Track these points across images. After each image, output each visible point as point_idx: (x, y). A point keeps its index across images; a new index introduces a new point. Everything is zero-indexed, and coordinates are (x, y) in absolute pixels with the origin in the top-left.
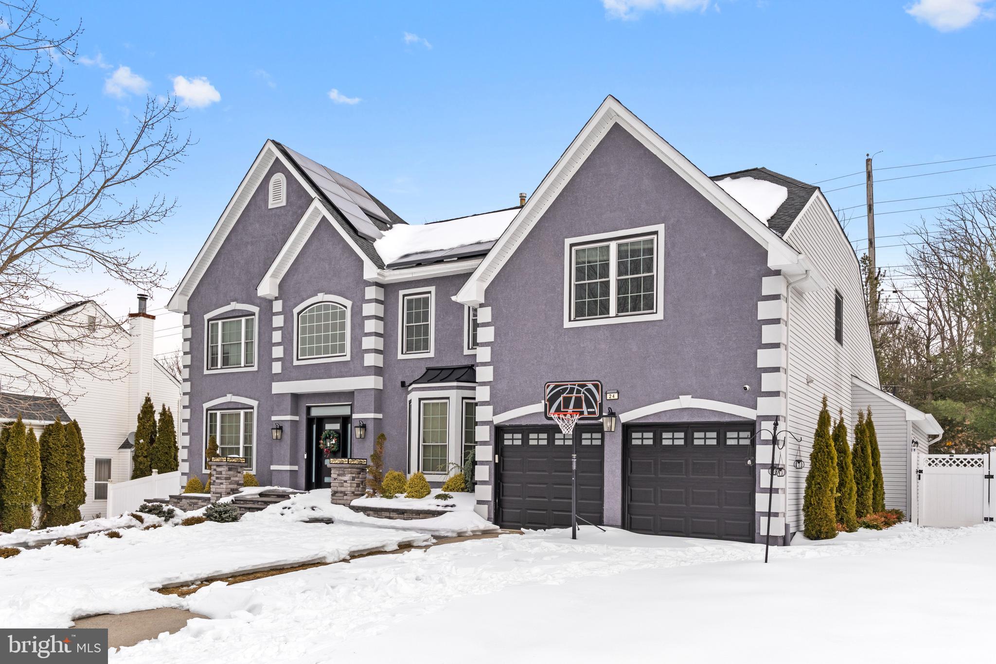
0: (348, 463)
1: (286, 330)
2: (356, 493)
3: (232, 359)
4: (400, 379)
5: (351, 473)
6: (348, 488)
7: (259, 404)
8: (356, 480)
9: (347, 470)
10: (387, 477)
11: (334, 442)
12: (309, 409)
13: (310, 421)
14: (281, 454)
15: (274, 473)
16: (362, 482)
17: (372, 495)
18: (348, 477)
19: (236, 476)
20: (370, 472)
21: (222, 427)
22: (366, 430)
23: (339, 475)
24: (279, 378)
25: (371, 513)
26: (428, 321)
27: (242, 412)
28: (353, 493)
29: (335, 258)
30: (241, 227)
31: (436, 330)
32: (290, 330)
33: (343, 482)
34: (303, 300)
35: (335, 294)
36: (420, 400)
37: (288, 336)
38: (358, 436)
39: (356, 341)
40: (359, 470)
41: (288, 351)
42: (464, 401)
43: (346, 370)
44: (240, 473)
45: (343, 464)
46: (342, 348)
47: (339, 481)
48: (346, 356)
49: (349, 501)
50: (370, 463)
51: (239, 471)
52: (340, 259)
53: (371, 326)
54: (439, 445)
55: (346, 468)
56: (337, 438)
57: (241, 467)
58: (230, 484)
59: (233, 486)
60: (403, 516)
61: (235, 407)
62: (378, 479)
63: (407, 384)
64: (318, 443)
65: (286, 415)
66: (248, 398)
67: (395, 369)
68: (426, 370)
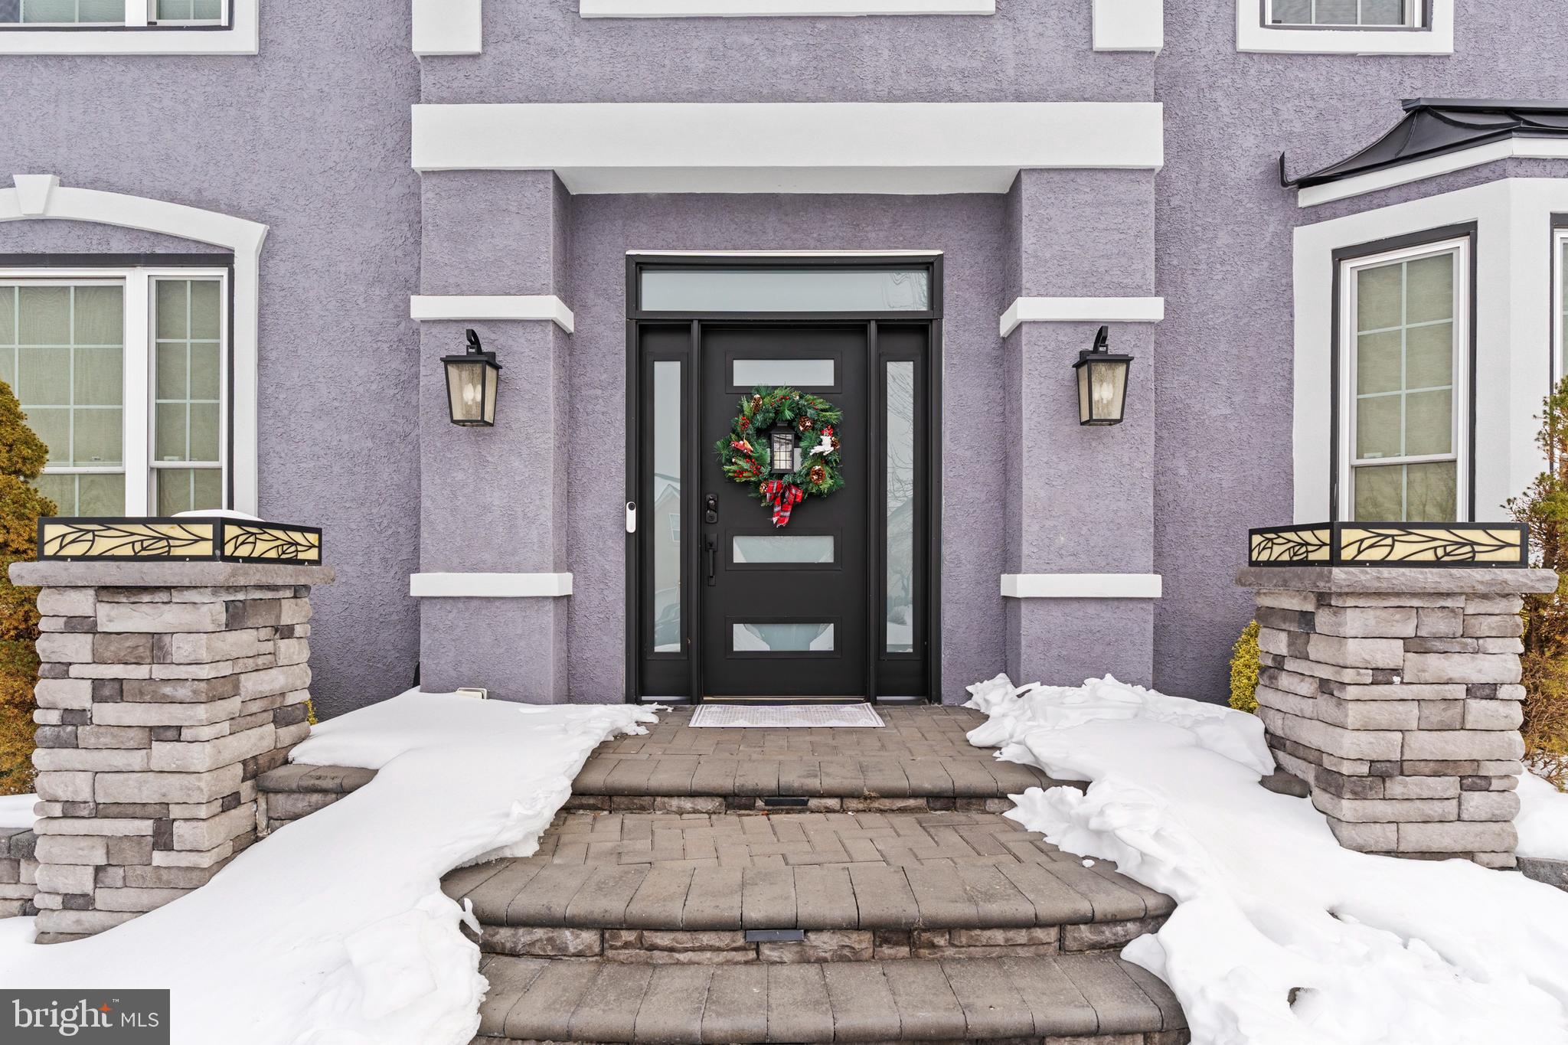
7: (269, 238)
11: (825, 447)
14: (485, 508)
27: (137, 283)
33: (1460, 692)
43: (963, 62)
44: (289, 631)
51: (284, 618)
58: (240, 723)
61: (81, 247)
65: (522, 291)
66: (191, 204)
67: (1218, 95)
68: (1404, 115)
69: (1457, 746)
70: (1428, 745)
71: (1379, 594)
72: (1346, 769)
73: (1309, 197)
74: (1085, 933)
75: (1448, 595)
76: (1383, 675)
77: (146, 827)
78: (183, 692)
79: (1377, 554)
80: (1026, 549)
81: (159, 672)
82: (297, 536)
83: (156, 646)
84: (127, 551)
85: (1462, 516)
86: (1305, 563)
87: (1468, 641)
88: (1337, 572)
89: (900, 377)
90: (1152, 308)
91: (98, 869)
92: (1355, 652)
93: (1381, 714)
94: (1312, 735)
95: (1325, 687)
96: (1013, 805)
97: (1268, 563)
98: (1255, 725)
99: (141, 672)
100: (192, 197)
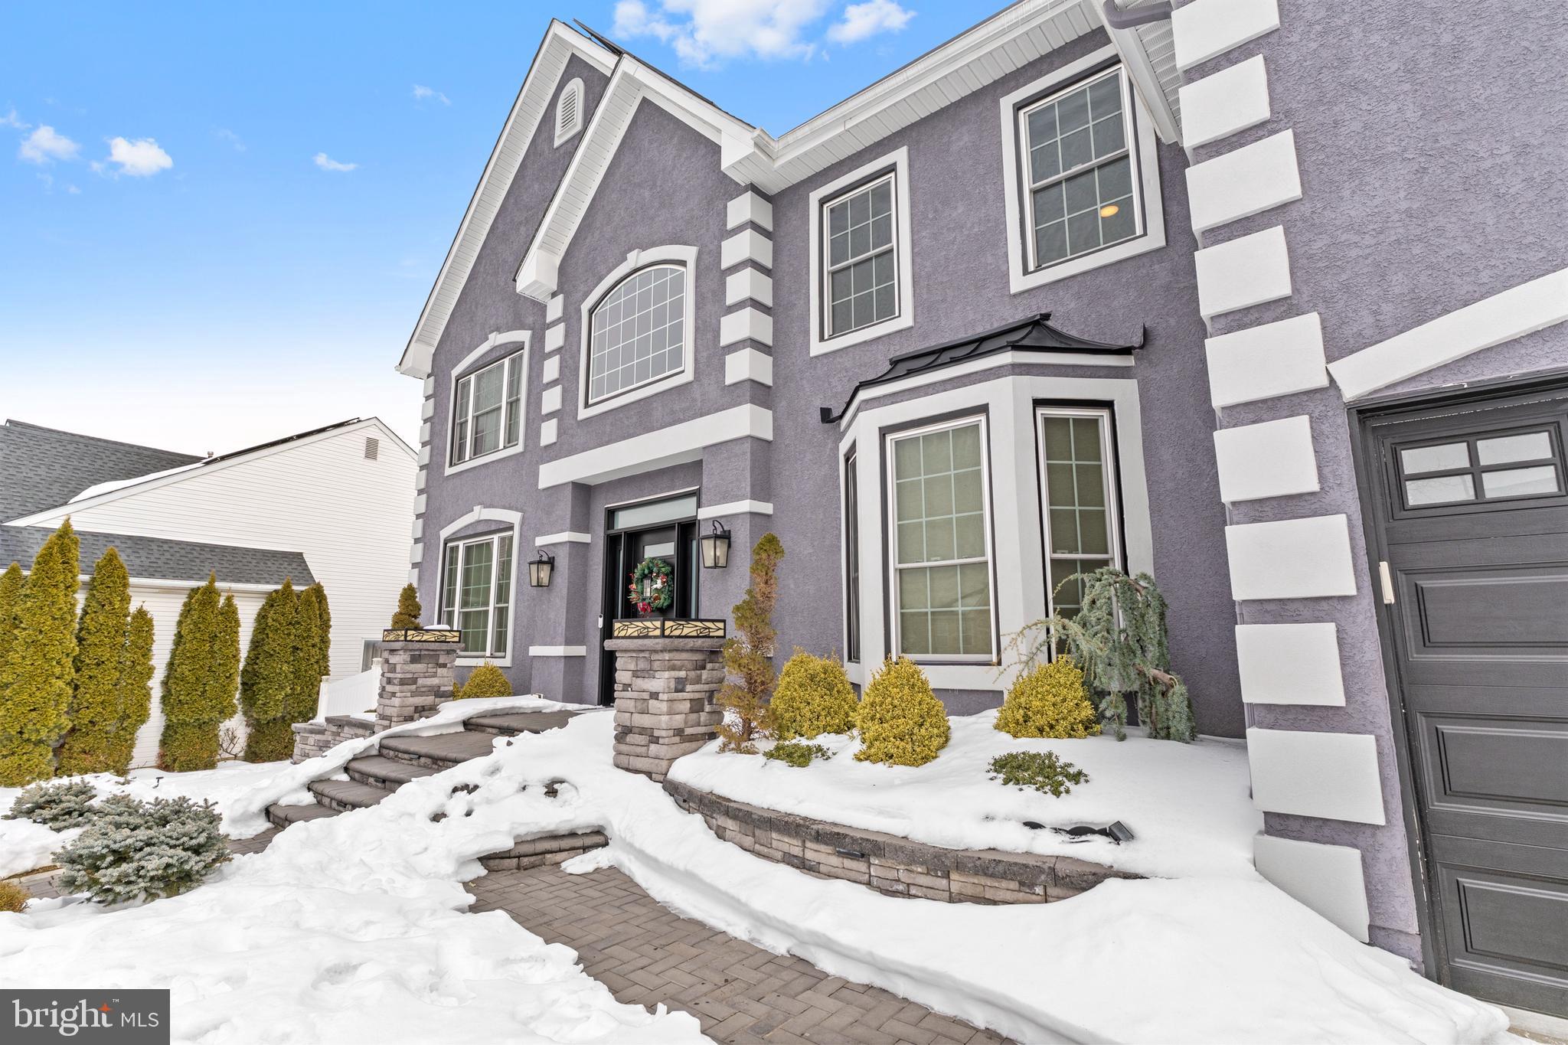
0: (663, 636)
1: (567, 352)
2: (689, 731)
3: (488, 441)
4: (819, 403)
5: (673, 668)
6: (663, 718)
7: (523, 518)
8: (689, 688)
9: (659, 656)
10: (788, 674)
11: (659, 585)
12: (611, 514)
13: (612, 542)
14: (549, 620)
15: (536, 664)
16: (711, 694)
17: (741, 742)
18: (660, 682)
19: (434, 675)
20: (736, 661)
21: (467, 573)
22: (729, 546)
23: (636, 674)
24: (553, 452)
25: (730, 824)
26: (890, 241)
27: (496, 539)
28: (679, 732)
29: (664, 170)
30: (512, 201)
31: (914, 255)
32: (575, 348)
33: (646, 696)
34: (601, 279)
35: (662, 243)
36: (884, 432)
37: (570, 362)
38: (709, 562)
39: (707, 330)
40: (698, 657)
41: (568, 397)
42: (1040, 411)
43: (683, 405)
44: (444, 666)
45: (646, 637)
46: (677, 357)
47: (635, 695)
48: (683, 372)
49: (665, 763)
50: (734, 632)
51: (441, 661)
52: (674, 167)
53: (740, 287)
54: (955, 566)
55: (656, 651)
56: (667, 575)
57: (449, 652)
59: (419, 701)
60: (861, 866)
61: (486, 529)
62: (758, 689)
63: (836, 413)
64: (627, 592)
66: (508, 509)
100: (508, 506)
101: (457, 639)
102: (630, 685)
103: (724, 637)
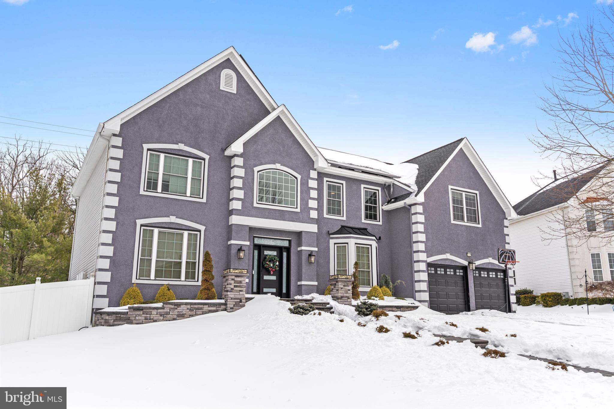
1: (247, 180)
3: (175, 188)
4: (327, 230)
7: (206, 228)
11: (277, 264)
23: (344, 286)
24: (238, 213)
26: (341, 199)
27: (186, 234)
29: (288, 145)
32: (250, 180)
33: (347, 290)
34: (262, 164)
36: (335, 244)
38: (311, 262)
39: (304, 201)
41: (248, 196)
43: (296, 217)
46: (293, 203)
48: (297, 208)
56: (278, 261)
61: (176, 227)
63: (330, 234)
65: (245, 241)
66: (195, 223)
67: (322, 222)
68: (341, 227)
69: (347, 295)
70: (345, 295)
71: (341, 281)
72: (339, 297)
73: (332, 236)
74: (324, 305)
75: (346, 281)
76: (342, 288)
77: (239, 300)
78: (243, 287)
79: (341, 278)
80: (303, 278)
81: (241, 285)
82: (243, 270)
83: (241, 282)
84: (238, 272)
85: (347, 275)
86: (335, 278)
87: (348, 286)
88: (338, 279)
89: (285, 254)
90: (316, 249)
91: (234, 305)
92: (340, 286)
93: (341, 292)
94: (336, 295)
95: (337, 290)
96: (312, 301)
97: (332, 279)
98: (331, 296)
99: (239, 285)
100: (195, 222)
101: (246, 272)
102: (343, 288)
103: (351, 279)
